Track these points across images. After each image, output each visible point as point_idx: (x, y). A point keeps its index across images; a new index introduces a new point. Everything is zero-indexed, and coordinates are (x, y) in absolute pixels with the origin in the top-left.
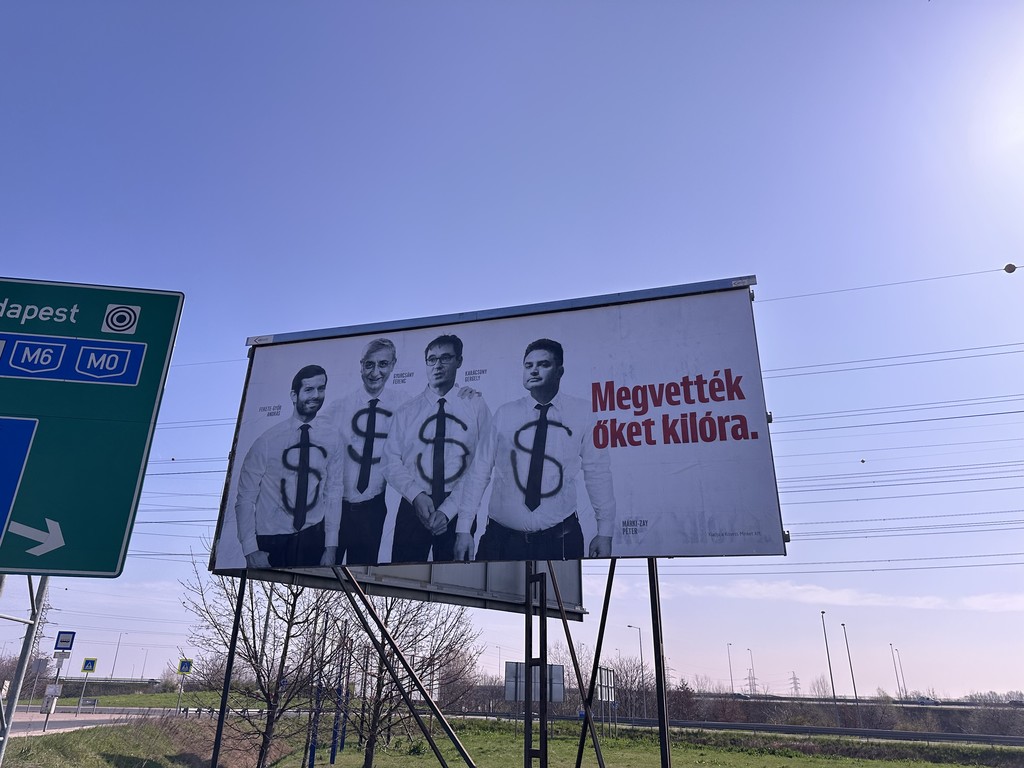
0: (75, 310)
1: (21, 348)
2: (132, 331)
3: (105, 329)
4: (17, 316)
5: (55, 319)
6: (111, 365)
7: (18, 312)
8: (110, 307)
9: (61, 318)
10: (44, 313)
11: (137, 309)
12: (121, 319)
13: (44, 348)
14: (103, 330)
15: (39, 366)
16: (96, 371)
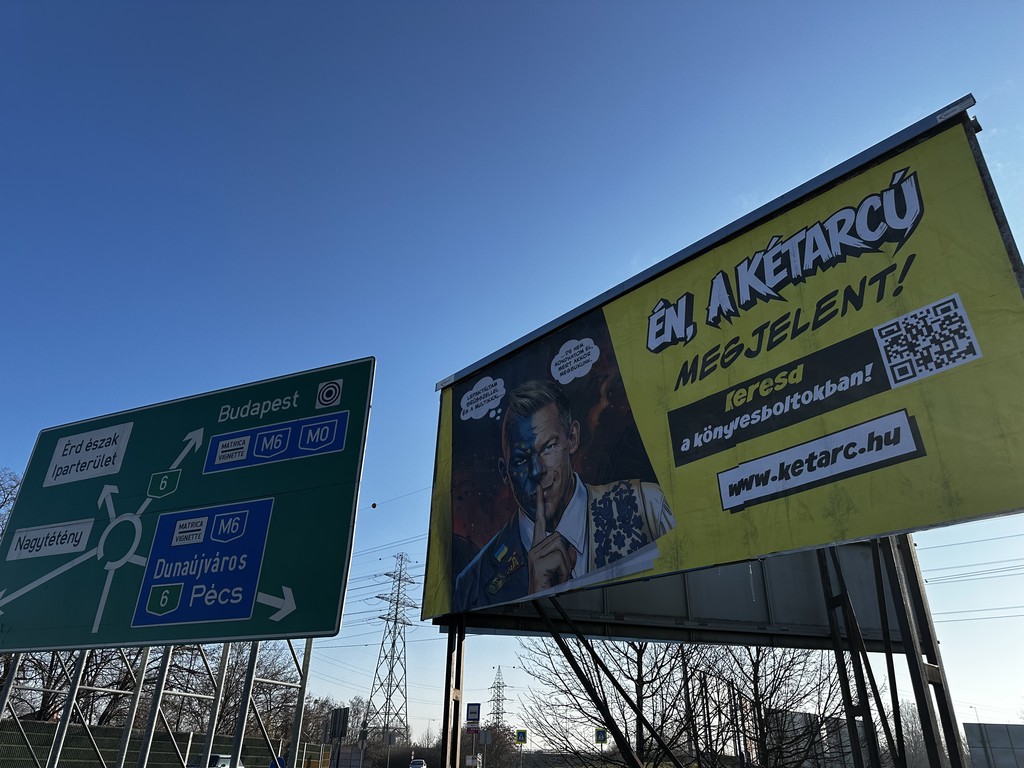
0: (296, 396)
1: (261, 438)
2: (337, 402)
3: (318, 406)
4: (257, 413)
5: (283, 408)
6: (324, 437)
7: (258, 409)
8: (321, 385)
10: (274, 405)
11: (340, 382)
12: (329, 394)
13: (276, 434)
14: (317, 408)
15: (274, 451)
16: (313, 444)
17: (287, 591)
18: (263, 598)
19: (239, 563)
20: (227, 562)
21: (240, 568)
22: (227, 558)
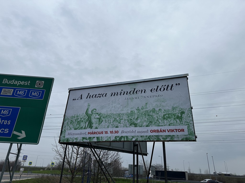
0: (29, 82)
1: (17, 91)
2: (42, 87)
3: (36, 86)
4: (16, 84)
6: (37, 95)
8: (37, 81)
11: (43, 82)
12: (40, 84)
13: (22, 91)
15: (21, 95)
16: (33, 96)
17: (23, 132)
18: (15, 133)
19: (8, 122)
20: (4, 122)
21: (8, 124)
22: (4, 121)
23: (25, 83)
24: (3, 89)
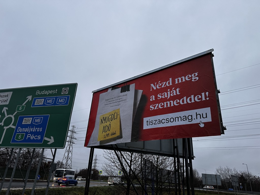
0: (56, 90)
1: (47, 100)
2: (67, 93)
3: (62, 93)
4: (46, 93)
6: (63, 101)
7: (46, 92)
8: (63, 88)
9: (54, 92)
10: (51, 92)
11: (68, 88)
12: (65, 91)
13: (51, 99)
15: (50, 103)
16: (60, 103)
17: (52, 137)
18: (46, 139)
19: (40, 130)
20: (37, 129)
23: (53, 92)
24: (36, 100)
